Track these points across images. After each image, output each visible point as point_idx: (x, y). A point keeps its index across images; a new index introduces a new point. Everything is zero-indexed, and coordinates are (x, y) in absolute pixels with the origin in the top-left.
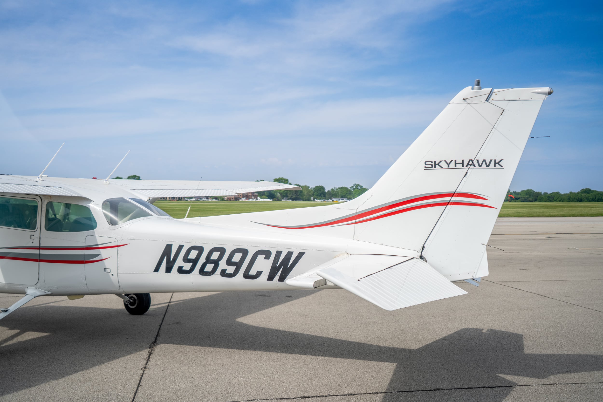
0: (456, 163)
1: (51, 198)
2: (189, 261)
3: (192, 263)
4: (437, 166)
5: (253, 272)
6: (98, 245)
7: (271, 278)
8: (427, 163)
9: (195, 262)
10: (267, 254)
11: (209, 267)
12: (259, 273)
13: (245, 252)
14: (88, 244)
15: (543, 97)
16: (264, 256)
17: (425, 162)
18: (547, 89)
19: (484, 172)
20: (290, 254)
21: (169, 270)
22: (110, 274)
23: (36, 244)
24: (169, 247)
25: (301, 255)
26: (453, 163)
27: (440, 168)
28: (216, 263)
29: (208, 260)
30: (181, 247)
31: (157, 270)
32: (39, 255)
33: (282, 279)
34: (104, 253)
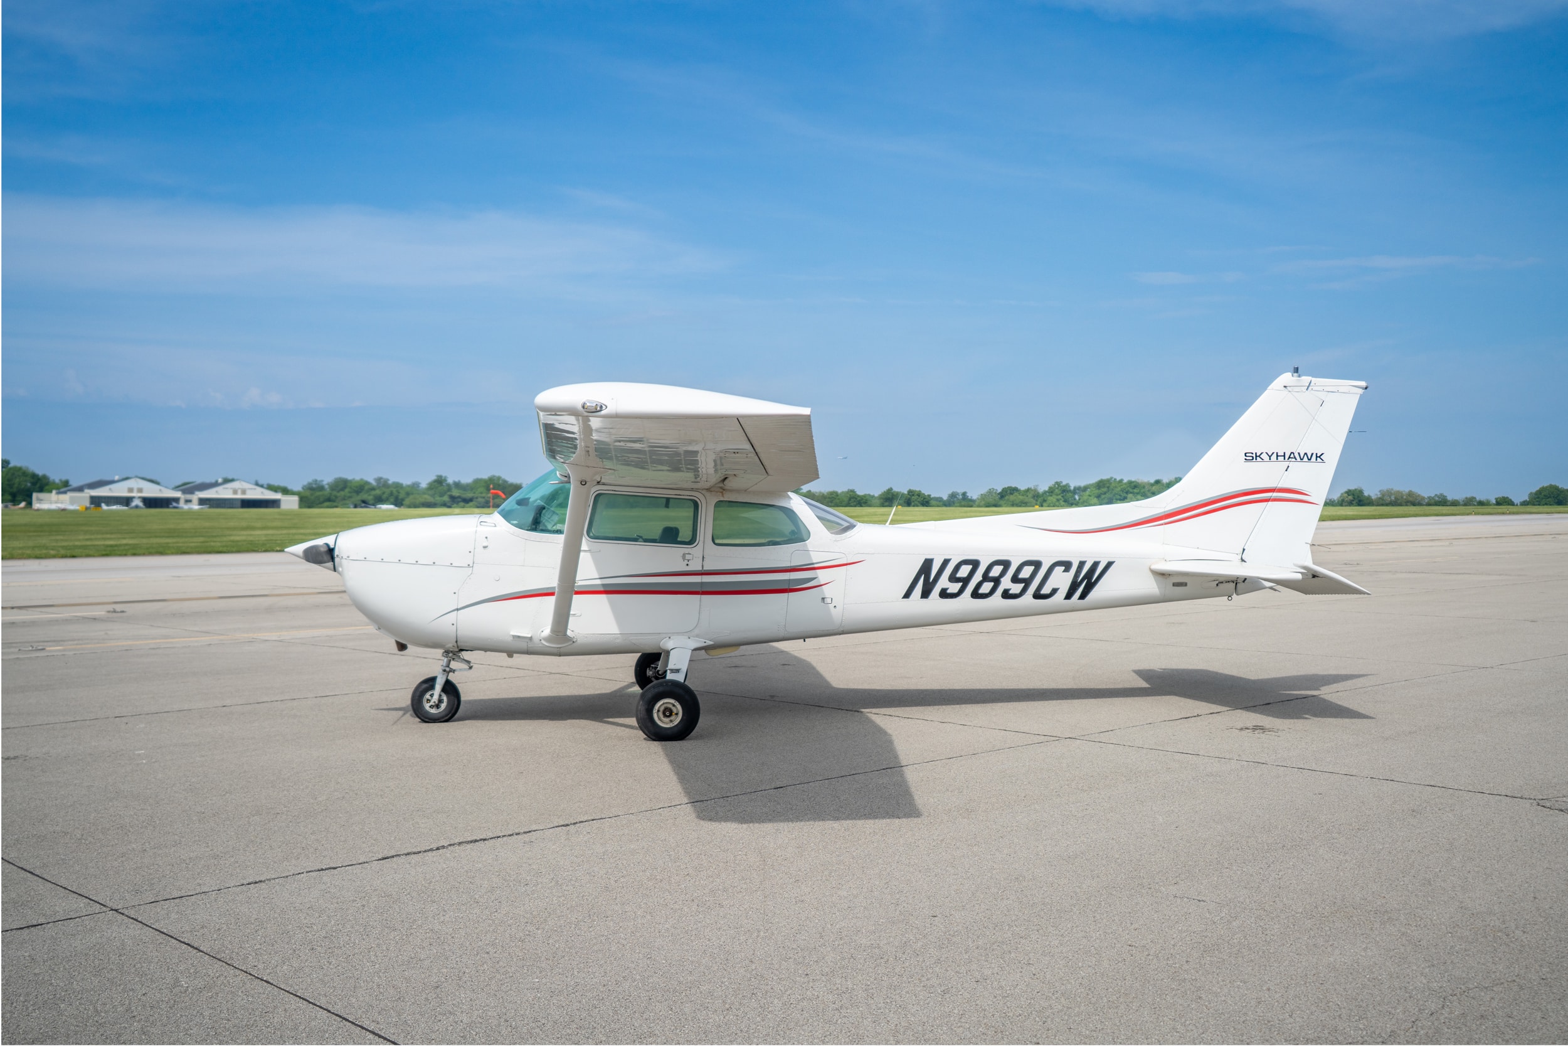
0: (1277, 456)
1: (723, 495)
2: (958, 580)
3: (962, 583)
4: (1258, 458)
5: (1046, 590)
6: (813, 564)
7: (1069, 596)
8: (1247, 455)
9: (965, 581)
10: (1067, 565)
11: (986, 587)
12: (1054, 591)
13: (1037, 565)
14: (795, 563)
15: (1361, 391)
16: (1064, 568)
17: (1246, 454)
18: (1363, 384)
19: (1305, 466)
20: (1096, 565)
21: (925, 594)
22: (831, 606)
23: (695, 566)
24: (927, 564)
25: (1109, 565)
26: (1275, 455)
27: (1261, 460)
28: (997, 581)
29: (986, 577)
30: (946, 562)
31: (907, 595)
32: (702, 583)
33: (1083, 596)
34: (822, 576)
